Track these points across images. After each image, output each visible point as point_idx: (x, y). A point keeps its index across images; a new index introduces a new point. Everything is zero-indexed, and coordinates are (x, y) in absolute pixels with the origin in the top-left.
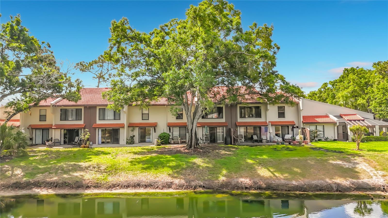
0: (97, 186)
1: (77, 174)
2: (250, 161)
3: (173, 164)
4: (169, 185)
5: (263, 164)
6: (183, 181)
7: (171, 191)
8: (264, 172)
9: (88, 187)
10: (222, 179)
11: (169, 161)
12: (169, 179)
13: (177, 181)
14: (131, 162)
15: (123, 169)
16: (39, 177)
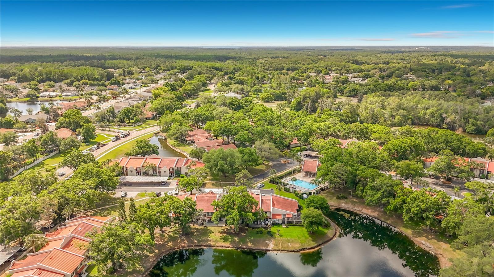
0: (214, 246)
1: (209, 242)
2: (248, 240)
3: (230, 240)
4: (229, 247)
5: (251, 241)
6: (232, 246)
7: (229, 248)
8: (249, 244)
9: (212, 247)
10: (240, 245)
11: (229, 239)
12: (229, 245)
13: (230, 246)
14: (220, 238)
15: (218, 241)
16: (201, 243)
